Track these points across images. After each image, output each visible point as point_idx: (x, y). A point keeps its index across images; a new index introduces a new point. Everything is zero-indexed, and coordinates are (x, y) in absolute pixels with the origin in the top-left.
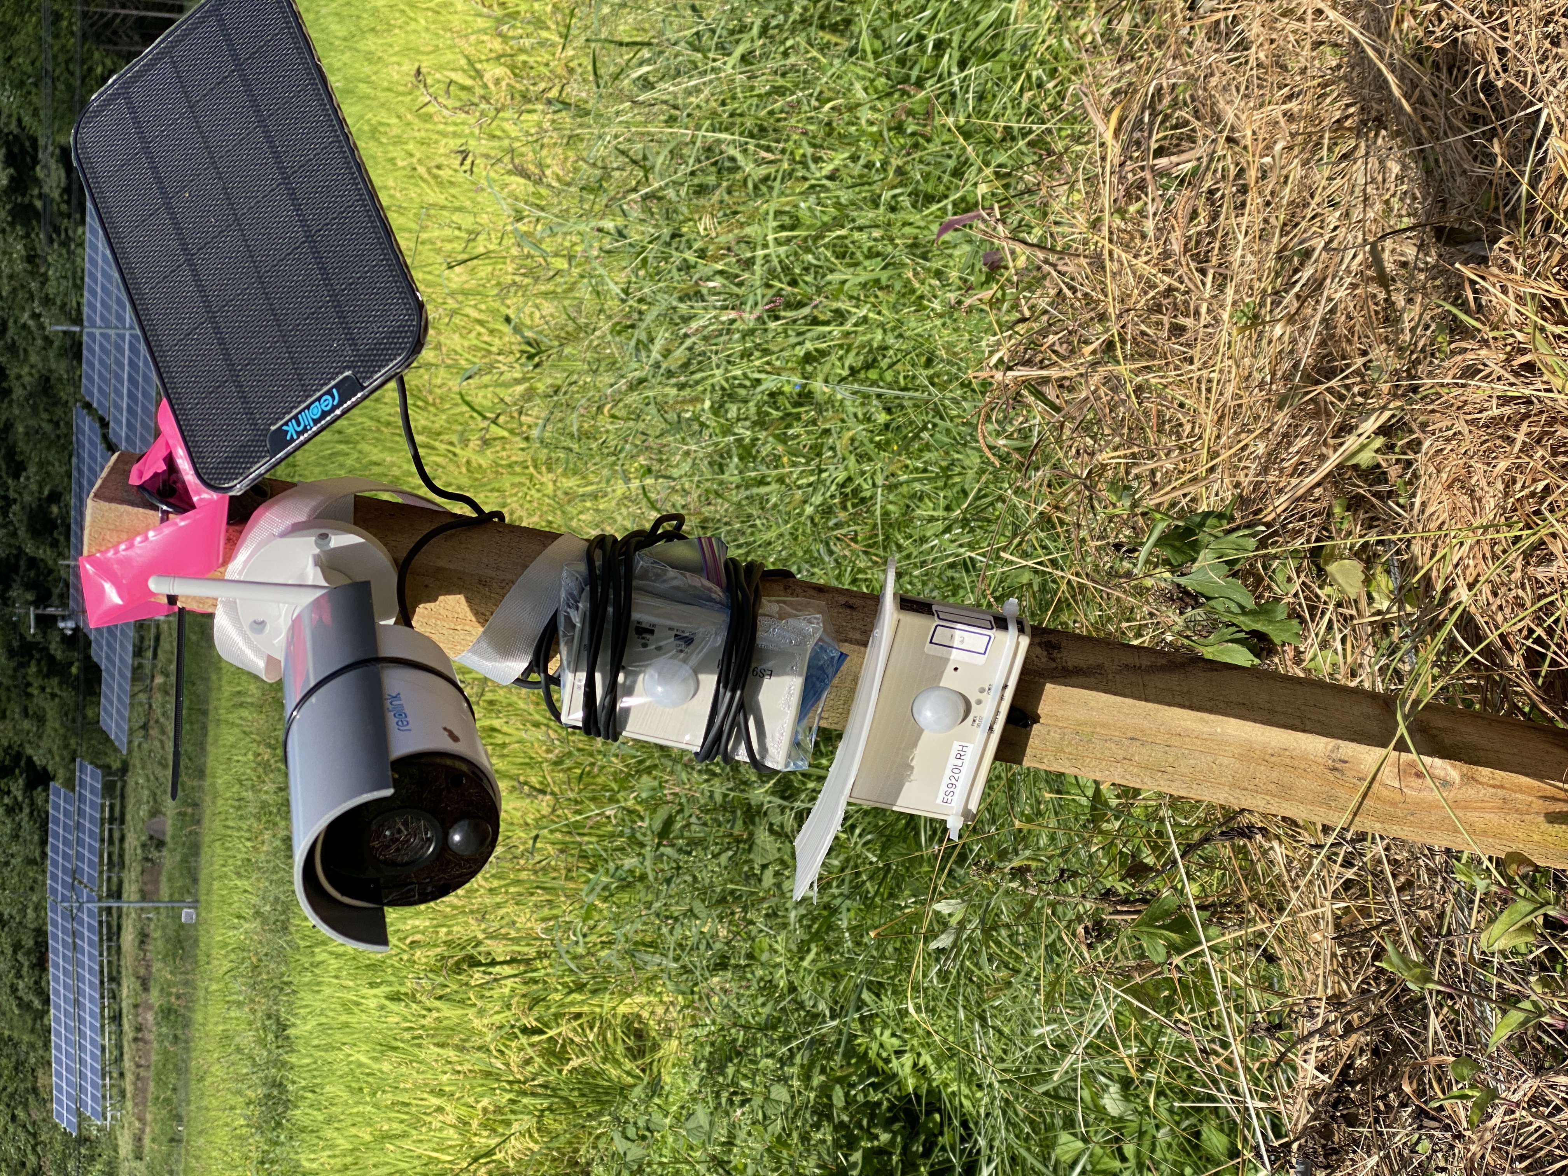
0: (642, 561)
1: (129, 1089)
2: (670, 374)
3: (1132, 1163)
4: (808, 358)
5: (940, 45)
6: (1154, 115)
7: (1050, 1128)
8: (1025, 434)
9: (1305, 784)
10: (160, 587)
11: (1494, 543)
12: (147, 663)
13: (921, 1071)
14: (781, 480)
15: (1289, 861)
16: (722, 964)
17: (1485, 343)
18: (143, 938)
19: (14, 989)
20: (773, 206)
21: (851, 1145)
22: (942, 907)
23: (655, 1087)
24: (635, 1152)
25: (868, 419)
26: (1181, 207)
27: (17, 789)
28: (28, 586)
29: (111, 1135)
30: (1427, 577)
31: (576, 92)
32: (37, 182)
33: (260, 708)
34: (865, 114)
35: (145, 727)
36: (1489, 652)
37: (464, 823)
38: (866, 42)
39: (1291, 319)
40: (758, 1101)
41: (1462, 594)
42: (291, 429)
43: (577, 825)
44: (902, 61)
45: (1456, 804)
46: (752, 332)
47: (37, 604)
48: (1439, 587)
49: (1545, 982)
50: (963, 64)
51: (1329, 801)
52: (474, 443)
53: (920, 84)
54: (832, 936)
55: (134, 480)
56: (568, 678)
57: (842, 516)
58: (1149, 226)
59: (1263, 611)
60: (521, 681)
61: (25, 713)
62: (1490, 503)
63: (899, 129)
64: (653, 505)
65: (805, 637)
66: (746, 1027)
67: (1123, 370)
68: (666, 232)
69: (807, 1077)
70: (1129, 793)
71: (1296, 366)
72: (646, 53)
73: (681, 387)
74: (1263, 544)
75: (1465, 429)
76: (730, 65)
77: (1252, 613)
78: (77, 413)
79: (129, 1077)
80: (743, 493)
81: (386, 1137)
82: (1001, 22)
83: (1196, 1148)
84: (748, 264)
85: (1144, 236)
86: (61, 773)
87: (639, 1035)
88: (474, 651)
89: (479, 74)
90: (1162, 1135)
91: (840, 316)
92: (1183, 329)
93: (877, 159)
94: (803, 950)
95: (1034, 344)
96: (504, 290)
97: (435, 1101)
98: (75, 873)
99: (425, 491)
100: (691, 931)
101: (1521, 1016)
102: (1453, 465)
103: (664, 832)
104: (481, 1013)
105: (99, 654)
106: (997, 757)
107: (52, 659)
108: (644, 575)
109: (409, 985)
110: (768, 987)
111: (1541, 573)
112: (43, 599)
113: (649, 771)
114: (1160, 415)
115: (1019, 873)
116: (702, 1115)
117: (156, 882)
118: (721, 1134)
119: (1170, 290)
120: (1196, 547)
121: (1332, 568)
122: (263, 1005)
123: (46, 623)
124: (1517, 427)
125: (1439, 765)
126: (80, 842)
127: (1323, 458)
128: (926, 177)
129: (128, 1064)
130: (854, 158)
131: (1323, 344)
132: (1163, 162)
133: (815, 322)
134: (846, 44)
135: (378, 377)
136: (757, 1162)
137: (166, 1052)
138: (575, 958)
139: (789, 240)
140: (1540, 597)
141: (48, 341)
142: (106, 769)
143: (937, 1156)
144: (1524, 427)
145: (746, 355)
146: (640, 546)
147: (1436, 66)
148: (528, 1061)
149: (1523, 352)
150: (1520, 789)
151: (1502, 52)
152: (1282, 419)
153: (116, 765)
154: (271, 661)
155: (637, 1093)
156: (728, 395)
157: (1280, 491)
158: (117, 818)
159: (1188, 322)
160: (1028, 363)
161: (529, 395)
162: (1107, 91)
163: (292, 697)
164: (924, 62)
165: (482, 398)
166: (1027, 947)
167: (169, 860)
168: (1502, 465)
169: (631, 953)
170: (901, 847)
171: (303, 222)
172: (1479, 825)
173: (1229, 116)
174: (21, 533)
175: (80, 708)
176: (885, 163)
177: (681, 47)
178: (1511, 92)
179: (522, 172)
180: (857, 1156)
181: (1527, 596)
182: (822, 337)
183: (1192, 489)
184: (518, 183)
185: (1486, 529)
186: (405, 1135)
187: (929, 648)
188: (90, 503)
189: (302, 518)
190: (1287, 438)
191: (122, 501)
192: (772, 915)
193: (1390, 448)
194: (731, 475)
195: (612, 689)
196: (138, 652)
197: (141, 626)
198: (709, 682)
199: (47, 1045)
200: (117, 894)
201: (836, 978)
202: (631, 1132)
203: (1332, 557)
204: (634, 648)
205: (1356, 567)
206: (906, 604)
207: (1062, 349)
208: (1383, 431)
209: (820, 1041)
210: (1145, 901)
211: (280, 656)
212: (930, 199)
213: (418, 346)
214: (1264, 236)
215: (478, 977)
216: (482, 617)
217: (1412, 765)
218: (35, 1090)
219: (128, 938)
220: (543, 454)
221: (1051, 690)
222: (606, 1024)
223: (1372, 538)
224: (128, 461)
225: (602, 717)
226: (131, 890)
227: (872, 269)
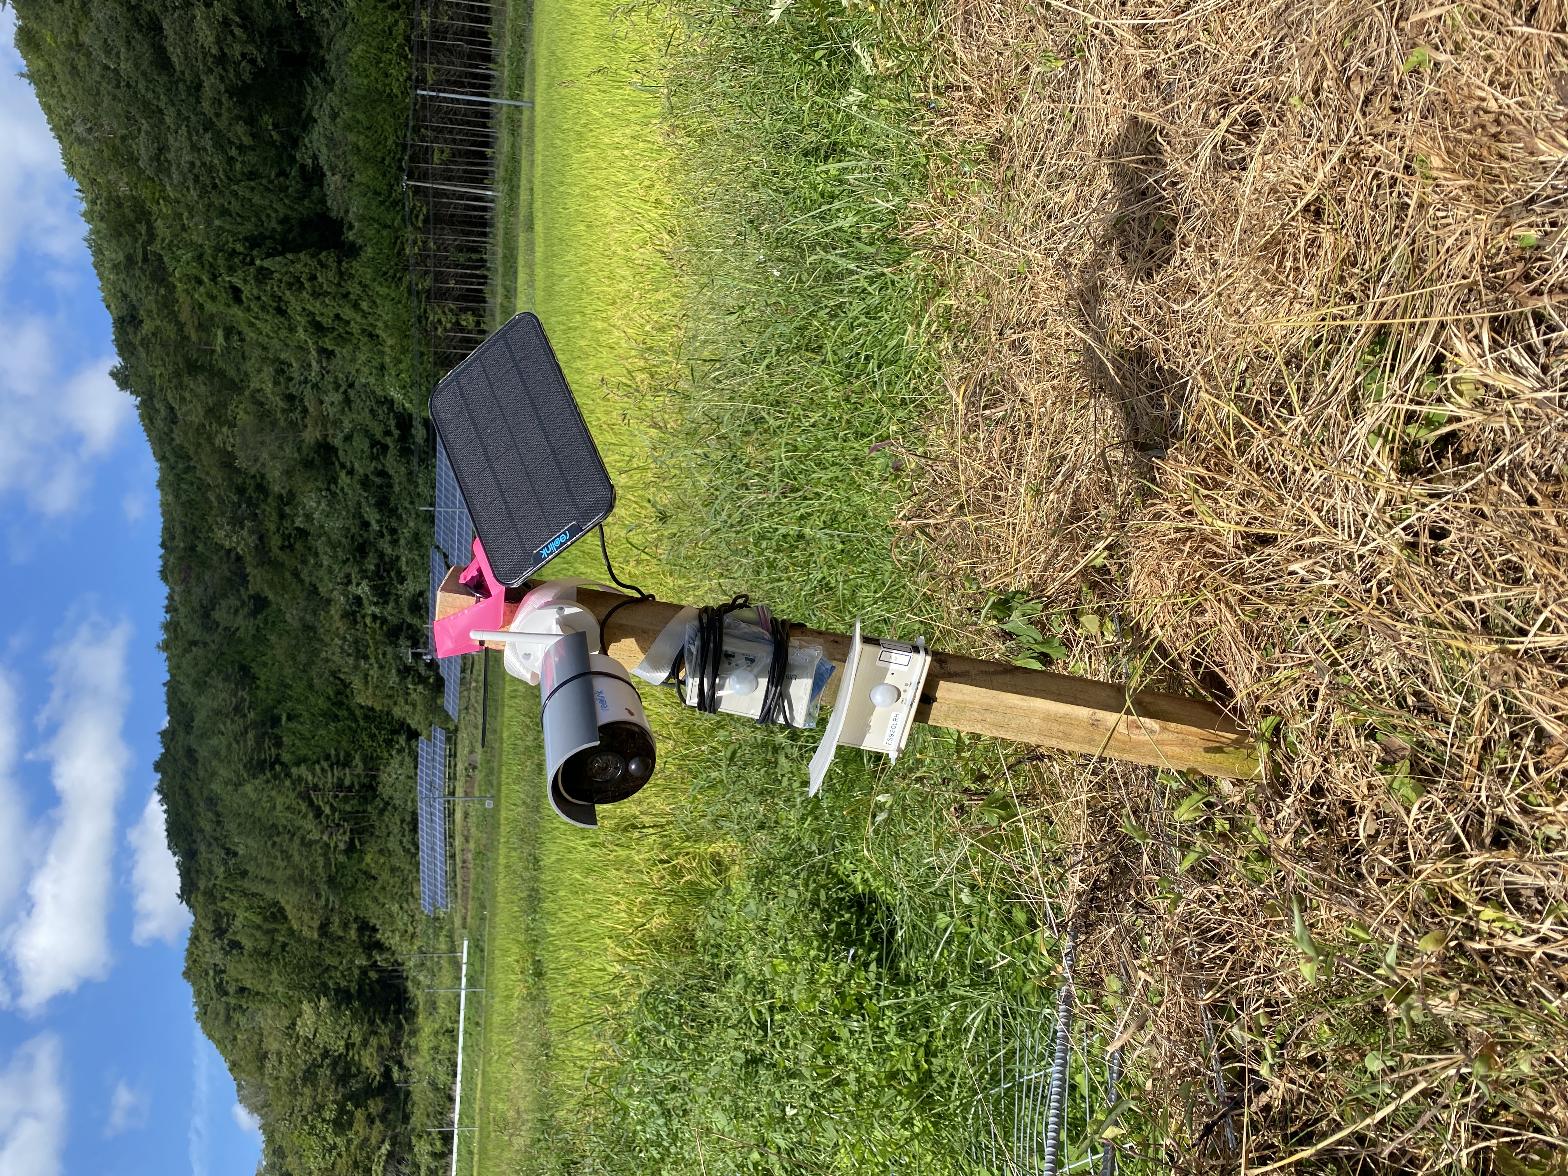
0: (728, 619)
1: (459, 892)
2: (732, 526)
3: (976, 928)
4: (802, 517)
5: (868, 358)
6: (981, 388)
7: (932, 910)
8: (915, 554)
9: (1078, 733)
10: (475, 636)
11: (1174, 605)
12: (467, 676)
13: (865, 881)
14: (789, 579)
15: (1061, 772)
16: (761, 827)
17: (1166, 500)
18: (466, 815)
19: (401, 842)
20: (783, 441)
21: (829, 921)
22: (881, 798)
23: (728, 890)
24: (719, 924)
25: (833, 547)
26: (997, 436)
27: (402, 740)
28: (408, 638)
29: (451, 917)
30: (1138, 623)
31: (683, 385)
32: (413, 436)
33: (524, 698)
34: (830, 393)
35: (467, 708)
36: (1172, 663)
37: (637, 759)
38: (830, 357)
39: (1058, 492)
40: (781, 898)
41: (1157, 630)
42: (544, 552)
43: (687, 756)
44: (848, 366)
45: (1157, 743)
46: (773, 504)
47: (412, 647)
48: (1144, 628)
49: (1204, 835)
50: (879, 368)
51: (1090, 742)
52: (633, 563)
53: (858, 377)
54: (818, 812)
55: (462, 581)
56: (690, 681)
57: (820, 597)
58: (981, 445)
59: (1046, 642)
60: (665, 683)
61: (406, 702)
62: (1171, 584)
63: (847, 400)
64: (724, 593)
65: (813, 658)
66: (775, 859)
67: (969, 519)
68: (729, 454)
69: (806, 885)
70: (976, 737)
71: (1061, 515)
72: (718, 365)
73: (738, 532)
74: (1046, 607)
75: (1158, 545)
76: (761, 371)
77: (1042, 644)
78: (432, 551)
79: (459, 887)
80: (769, 586)
81: (591, 917)
82: (899, 346)
83: (1010, 920)
84: (771, 470)
85: (978, 451)
86: (425, 733)
87: (719, 864)
88: (640, 667)
89: (634, 378)
90: (992, 914)
91: (818, 495)
92: (999, 497)
93: (836, 415)
94: (803, 818)
95: (921, 507)
96: (647, 485)
97: (615, 898)
98: (431, 783)
99: (614, 585)
100: (746, 809)
101: (1196, 855)
102: (1151, 564)
103: (732, 758)
104: (639, 852)
105: (443, 672)
106: (915, 720)
107: (420, 675)
108: (729, 627)
109: (602, 838)
110: (786, 838)
111: (1199, 620)
112: (415, 644)
113: (722, 727)
114: (988, 542)
115: (920, 780)
116: (752, 905)
117: (473, 787)
118: (762, 914)
119: (992, 478)
120: (1010, 609)
121: (1083, 619)
122: (527, 850)
123: (417, 656)
124: (1184, 544)
125: (1148, 722)
126: (434, 767)
127: (1076, 563)
128: (862, 424)
129: (459, 880)
130: (824, 416)
131: (1074, 503)
132: (988, 412)
133: (805, 498)
134: (820, 358)
135: (590, 524)
136: (782, 929)
137: (478, 874)
138: (686, 824)
139: (791, 458)
140: (1198, 633)
141: (418, 515)
142: (447, 730)
143: (874, 925)
144: (1189, 544)
145: (771, 516)
146: (726, 611)
147: (1131, 360)
148: (662, 878)
149: (1186, 505)
150: (1190, 734)
151: (1166, 351)
152: (1054, 542)
153: (452, 728)
154: (534, 674)
155: (719, 893)
156: (762, 537)
157: (1054, 580)
158: (453, 755)
159: (1002, 494)
160: (919, 516)
161: (660, 539)
162: (956, 378)
163: (545, 694)
164: (860, 366)
165: (636, 539)
166: (919, 817)
167: (479, 775)
168: (1178, 564)
169: (715, 822)
170: (854, 766)
171: (550, 444)
172: (1170, 753)
173: (1022, 388)
174: (406, 611)
175: (434, 699)
176: (841, 418)
177: (736, 361)
178: (1172, 372)
179: (655, 425)
180: (833, 926)
181: (1192, 633)
182: (809, 506)
183: (1007, 580)
184: (653, 432)
185: (1169, 597)
186: (599, 916)
187: (878, 663)
188: (439, 593)
189: (549, 599)
190: (1056, 553)
191: (456, 592)
192: (788, 800)
193: (1112, 556)
194: (764, 577)
195: (713, 687)
196: (463, 671)
197: (464, 657)
198: (764, 682)
199: (418, 871)
200: (453, 794)
201: (821, 833)
202: (716, 914)
203: (1082, 613)
204: (724, 665)
205: (1096, 618)
206: (866, 640)
207: (936, 509)
208: (1108, 548)
209: (813, 866)
210: (986, 794)
211: (539, 672)
212: (864, 435)
213: (611, 507)
214: (1042, 448)
215: (636, 834)
216: (644, 650)
217: (1134, 722)
218: (412, 894)
219: (458, 816)
220: (667, 567)
221: (942, 684)
222: (702, 858)
223: (1103, 604)
224: (460, 570)
225: (707, 701)
226: (459, 792)
227: (836, 472)
